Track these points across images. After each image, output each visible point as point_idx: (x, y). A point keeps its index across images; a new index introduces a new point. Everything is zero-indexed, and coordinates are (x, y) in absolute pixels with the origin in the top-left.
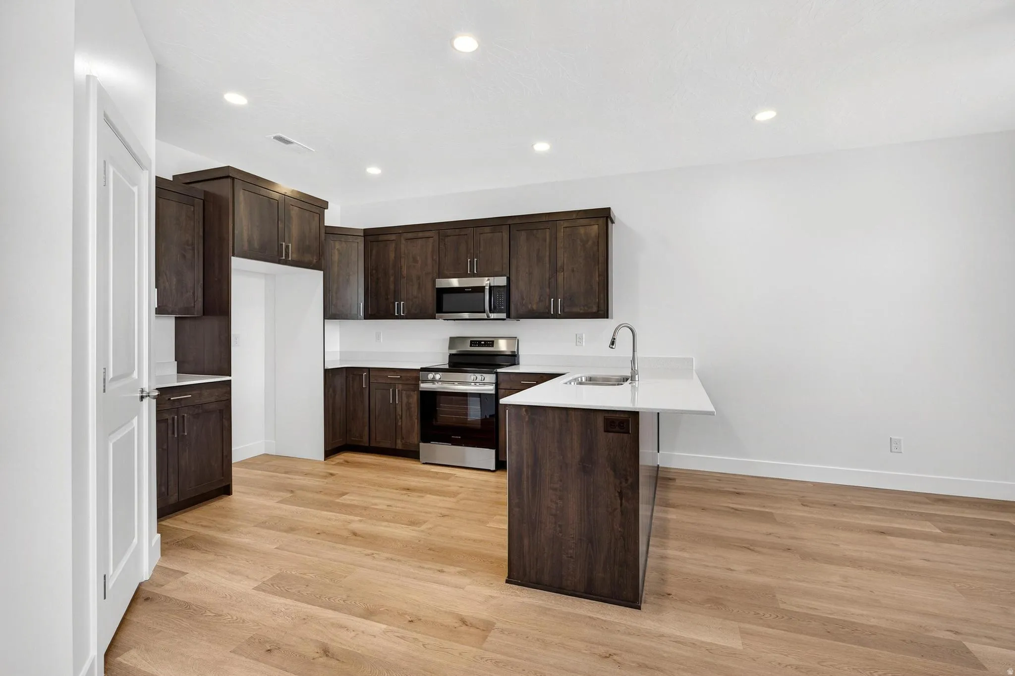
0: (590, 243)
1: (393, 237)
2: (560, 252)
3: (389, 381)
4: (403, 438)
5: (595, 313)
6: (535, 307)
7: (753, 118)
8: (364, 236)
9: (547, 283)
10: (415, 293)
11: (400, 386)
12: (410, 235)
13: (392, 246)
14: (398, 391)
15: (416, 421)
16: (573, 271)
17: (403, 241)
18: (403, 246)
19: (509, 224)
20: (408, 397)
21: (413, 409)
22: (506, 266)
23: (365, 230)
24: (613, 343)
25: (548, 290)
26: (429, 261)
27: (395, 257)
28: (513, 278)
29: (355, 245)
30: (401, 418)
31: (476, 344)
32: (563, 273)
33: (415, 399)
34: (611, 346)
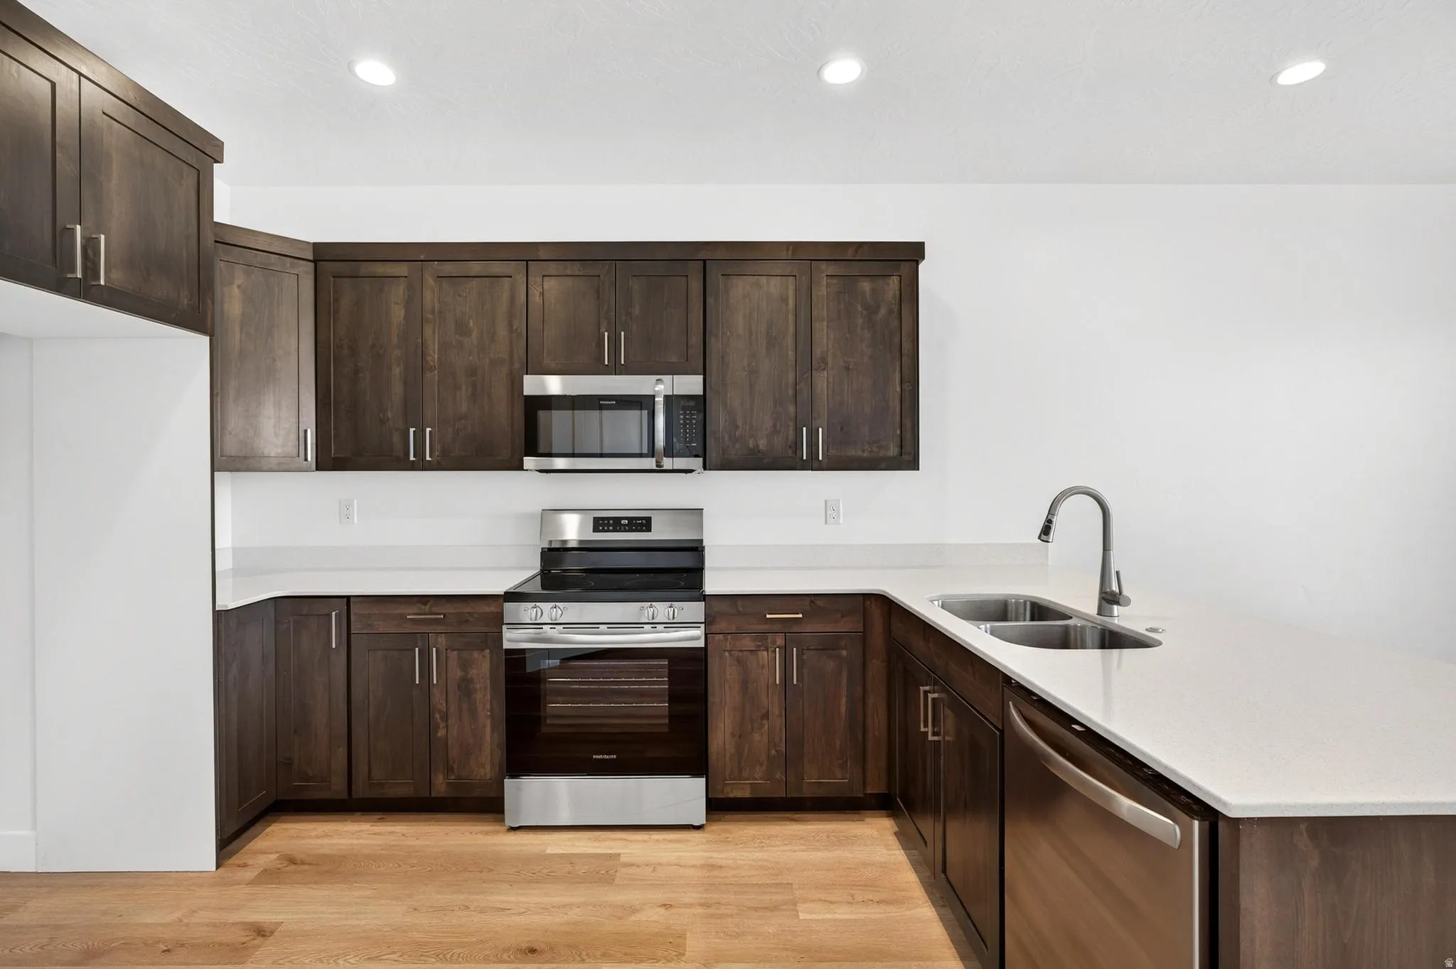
0: (883, 311)
1: (402, 269)
2: (821, 329)
3: (409, 628)
4: (449, 770)
5: (893, 458)
6: (763, 443)
7: (1273, 78)
8: (315, 261)
9: (791, 392)
10: (464, 408)
11: (442, 640)
12: (448, 268)
13: (397, 293)
14: (437, 651)
15: (488, 723)
16: (847, 369)
17: (430, 281)
18: (428, 295)
19: (705, 261)
20: (465, 665)
21: (479, 696)
22: (696, 351)
23: (317, 247)
24: (1046, 530)
25: (792, 409)
26: (502, 331)
27: (406, 318)
28: (713, 379)
29: (289, 281)
30: (445, 717)
31: (609, 525)
32: (825, 373)
33: (483, 668)
34: (1043, 537)
